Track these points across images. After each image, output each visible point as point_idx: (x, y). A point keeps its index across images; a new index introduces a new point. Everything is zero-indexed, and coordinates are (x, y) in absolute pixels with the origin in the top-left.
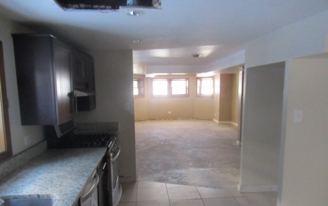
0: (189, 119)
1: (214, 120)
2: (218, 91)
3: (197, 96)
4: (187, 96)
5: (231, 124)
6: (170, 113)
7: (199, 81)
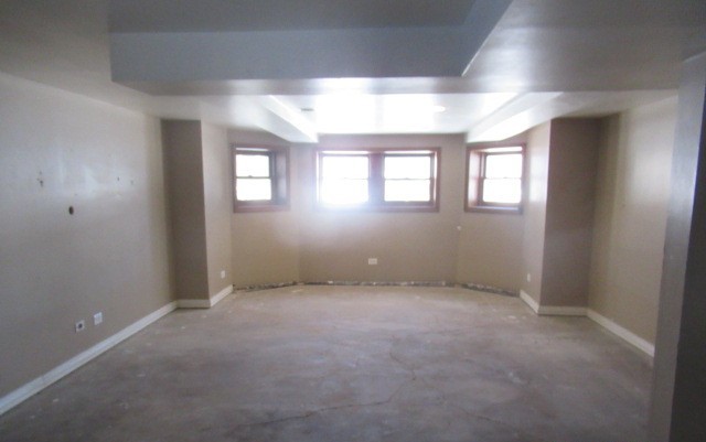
0: (437, 285)
1: (524, 296)
2: (539, 191)
3: (467, 209)
4: (433, 207)
5: (585, 317)
6: (373, 261)
7: (474, 161)
